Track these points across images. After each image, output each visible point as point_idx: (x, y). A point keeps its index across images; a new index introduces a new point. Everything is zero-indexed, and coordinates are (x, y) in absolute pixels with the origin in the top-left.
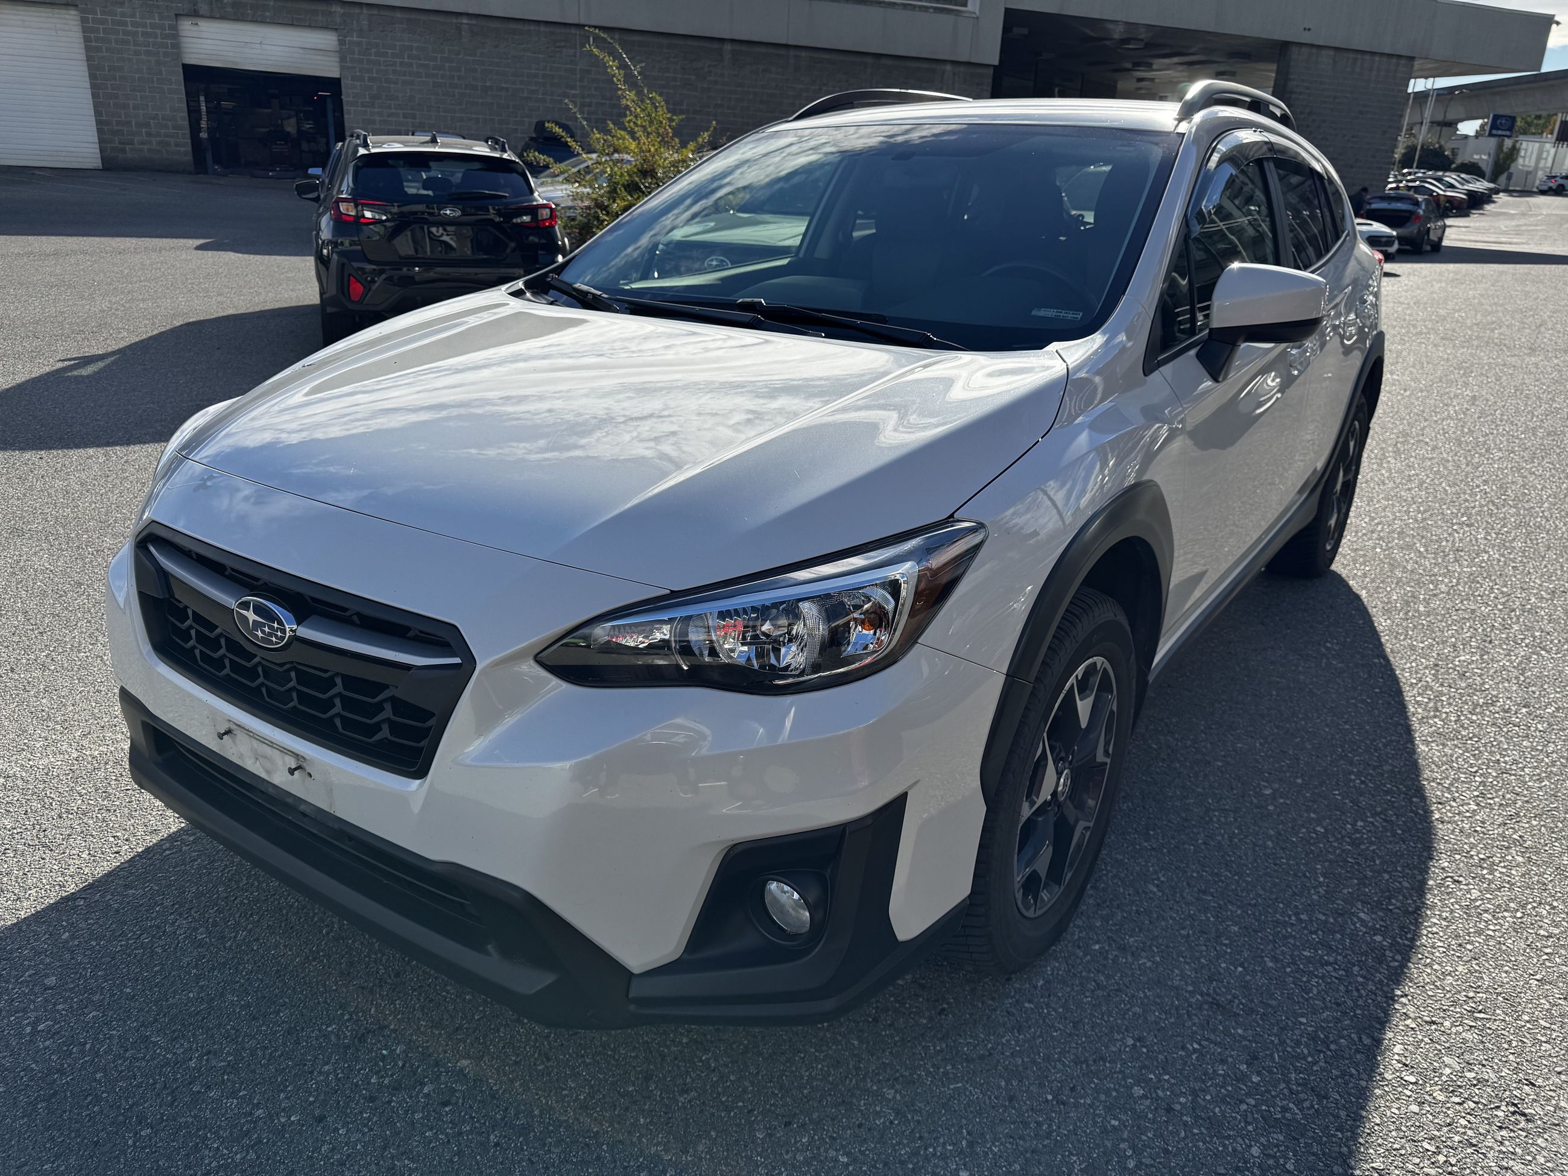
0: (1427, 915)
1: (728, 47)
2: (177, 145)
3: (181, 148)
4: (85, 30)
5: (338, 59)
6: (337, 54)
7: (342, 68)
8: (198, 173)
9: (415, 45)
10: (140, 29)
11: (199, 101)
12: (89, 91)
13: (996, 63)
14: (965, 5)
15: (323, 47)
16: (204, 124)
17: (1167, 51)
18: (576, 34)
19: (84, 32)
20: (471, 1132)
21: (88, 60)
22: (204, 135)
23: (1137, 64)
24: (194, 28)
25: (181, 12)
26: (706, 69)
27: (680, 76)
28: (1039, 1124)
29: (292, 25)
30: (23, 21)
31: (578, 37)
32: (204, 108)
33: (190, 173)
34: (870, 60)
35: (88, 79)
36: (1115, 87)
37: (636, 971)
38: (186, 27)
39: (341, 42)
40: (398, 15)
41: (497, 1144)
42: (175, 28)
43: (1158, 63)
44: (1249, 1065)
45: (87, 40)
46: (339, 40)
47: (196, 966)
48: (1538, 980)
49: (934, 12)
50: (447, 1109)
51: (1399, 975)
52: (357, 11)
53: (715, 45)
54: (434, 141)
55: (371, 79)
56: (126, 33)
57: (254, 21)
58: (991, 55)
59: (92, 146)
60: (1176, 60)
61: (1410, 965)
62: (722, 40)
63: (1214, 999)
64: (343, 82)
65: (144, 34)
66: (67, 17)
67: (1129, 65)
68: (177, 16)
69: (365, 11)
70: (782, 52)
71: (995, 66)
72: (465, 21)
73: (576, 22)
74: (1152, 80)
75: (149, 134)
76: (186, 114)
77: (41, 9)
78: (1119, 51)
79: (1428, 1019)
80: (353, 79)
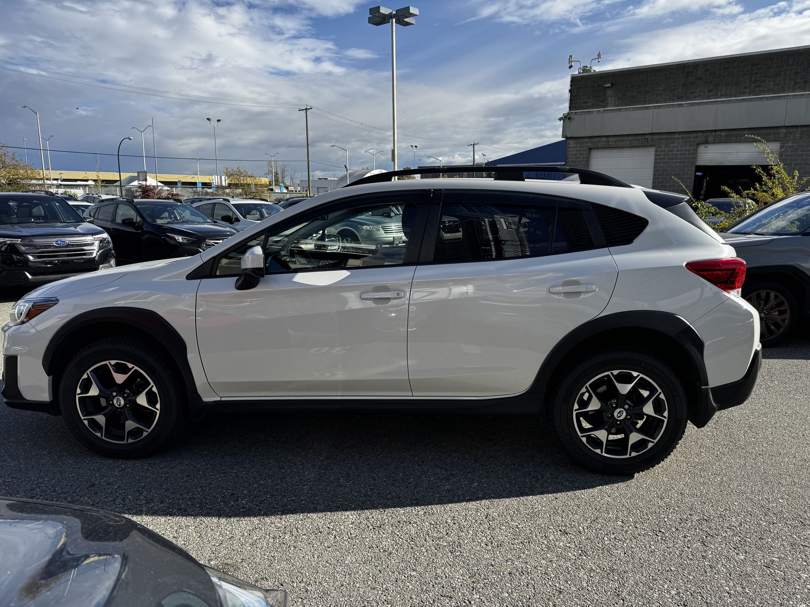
4: (656, 155)
5: (778, 156)
6: (778, 153)
10: (679, 152)
21: (654, 168)
24: (705, 149)
25: (700, 142)
38: (701, 148)
42: (696, 150)
45: (656, 159)
46: (781, 146)
56: (673, 155)
57: (735, 142)
65: (681, 154)
66: (650, 151)
68: (698, 144)
76: (692, 188)
77: (640, 149)
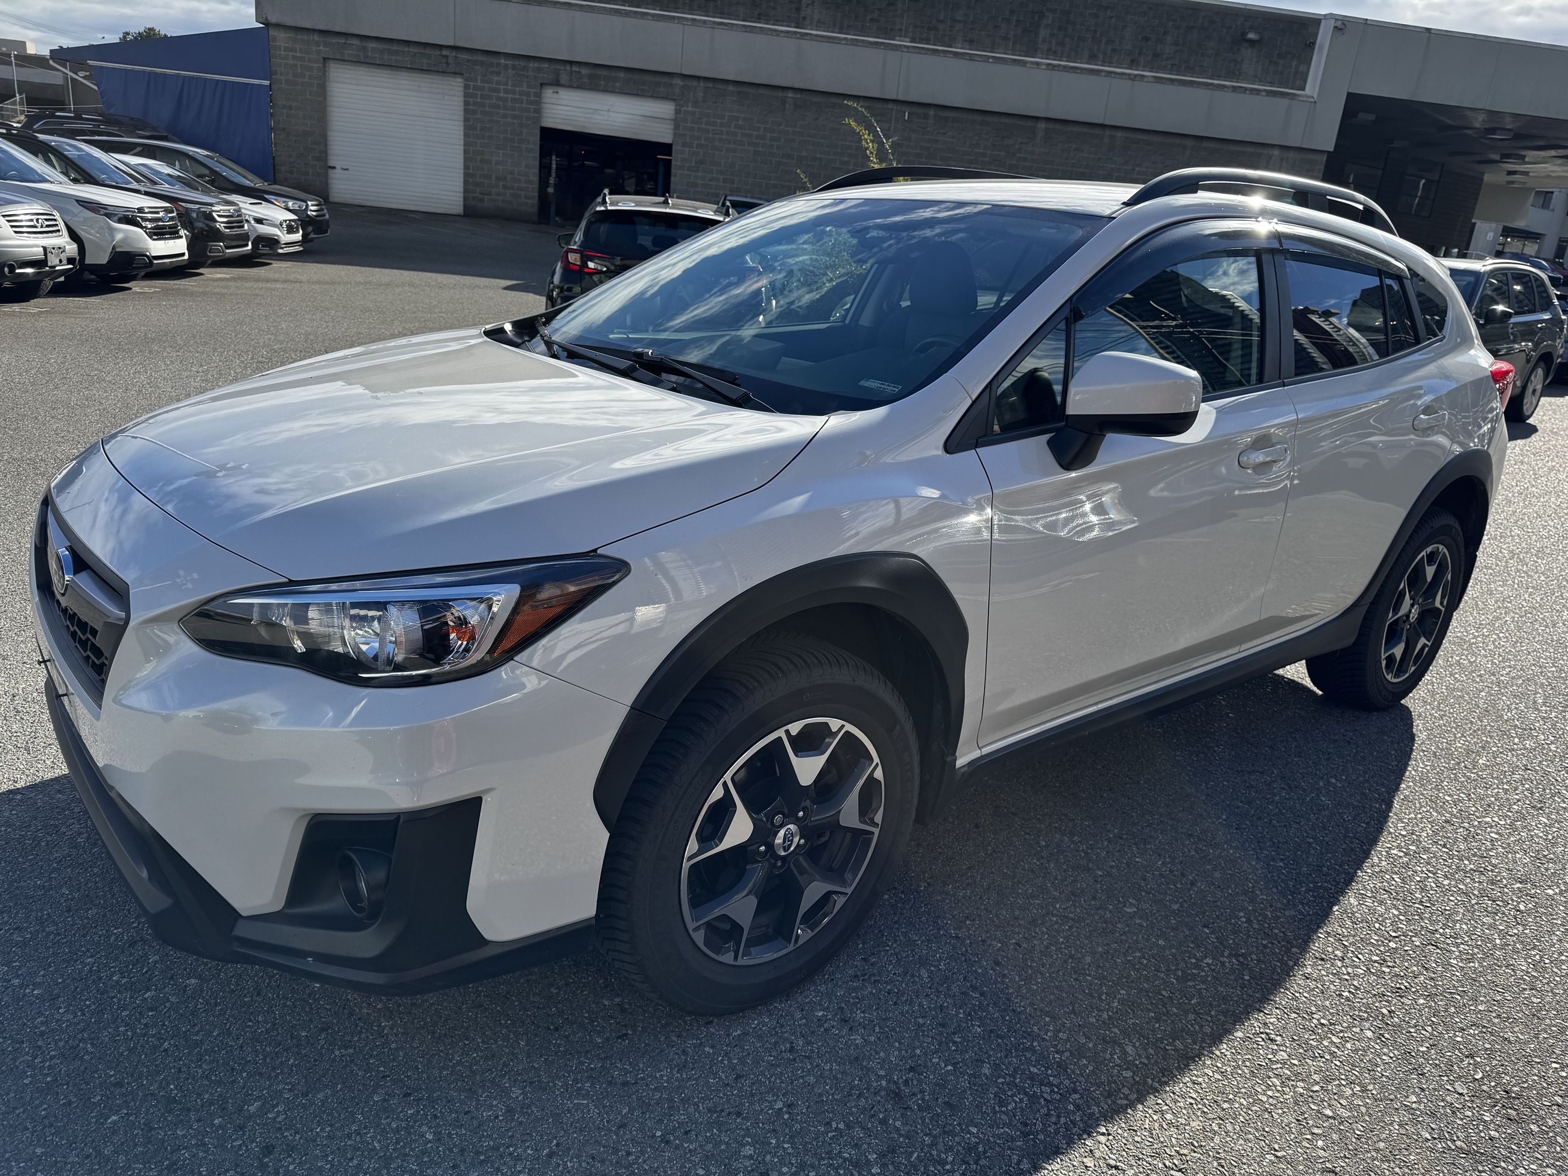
0: (1204, 1063)
1: (1042, 125)
2: (526, 197)
3: (528, 200)
4: (466, 95)
5: (672, 127)
6: (672, 122)
7: (675, 135)
8: (540, 223)
9: (742, 116)
10: (510, 96)
11: (551, 160)
12: (462, 148)
13: (1331, 149)
14: (1303, 89)
15: (661, 116)
16: (552, 181)
17: (1542, 143)
18: (892, 109)
19: (465, 97)
20: (153, 1036)
21: (464, 121)
22: (551, 190)
23: (1505, 156)
24: (555, 95)
25: (545, 82)
26: (1017, 147)
27: (989, 152)
28: (629, 1154)
29: (637, 95)
30: (419, 86)
31: (894, 114)
32: (554, 166)
33: (534, 223)
34: (1190, 143)
35: (462, 137)
36: (1482, 179)
37: (244, 914)
38: (548, 93)
39: (677, 112)
40: (731, 88)
41: (166, 1050)
42: (539, 95)
43: (1531, 155)
44: (882, 1155)
45: (466, 103)
46: (676, 109)
47: (58, 863)
48: (1277, 1157)
49: (1267, 96)
50: (150, 1014)
51: (1118, 1113)
52: (695, 83)
53: (1029, 123)
54: (666, 202)
55: (699, 146)
56: (498, 98)
57: (606, 90)
58: (1327, 140)
59: (458, 194)
60: (1553, 153)
61: (1140, 1107)
62: (1037, 118)
63: (899, 1088)
64: (674, 147)
65: (514, 100)
66: (454, 84)
67: (1497, 157)
68: (542, 85)
69: (702, 84)
70: (1098, 131)
71: (1329, 152)
72: (790, 95)
73: (894, 97)
74: (1526, 173)
75: (505, 187)
76: (537, 171)
77: (434, 77)
78: (1483, 140)
79: (1112, 1163)
80: (684, 145)
